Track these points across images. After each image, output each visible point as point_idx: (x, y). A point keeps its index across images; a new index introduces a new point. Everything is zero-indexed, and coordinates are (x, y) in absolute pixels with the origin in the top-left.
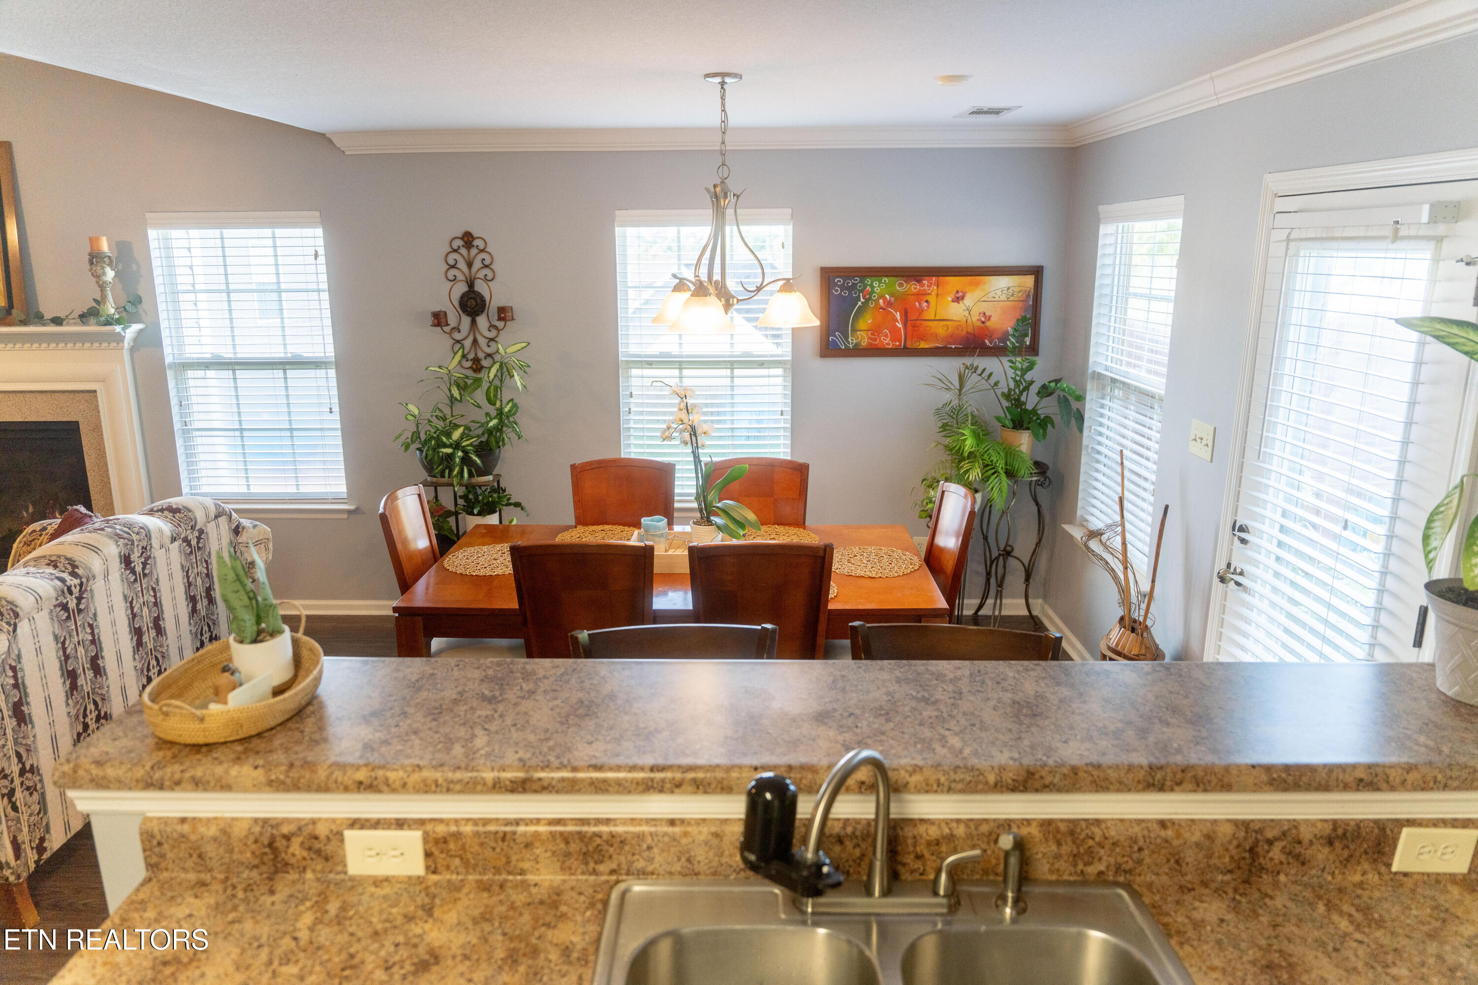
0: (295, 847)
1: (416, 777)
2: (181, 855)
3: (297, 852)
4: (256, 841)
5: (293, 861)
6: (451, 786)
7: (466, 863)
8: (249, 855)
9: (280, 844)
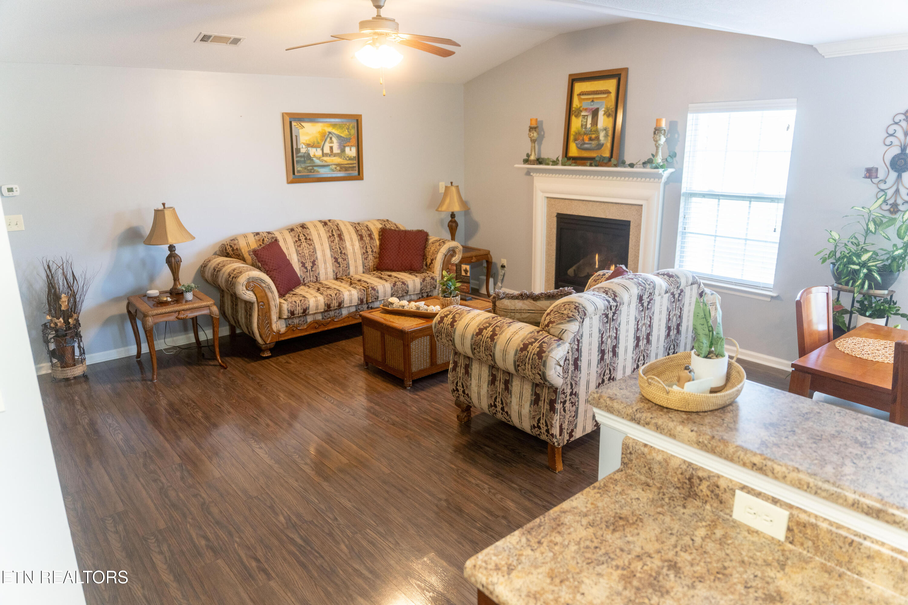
0: (704, 486)
1: (794, 475)
3: (704, 490)
4: (682, 474)
5: (700, 494)
6: (819, 491)
7: (817, 548)
8: (676, 479)
9: (696, 481)
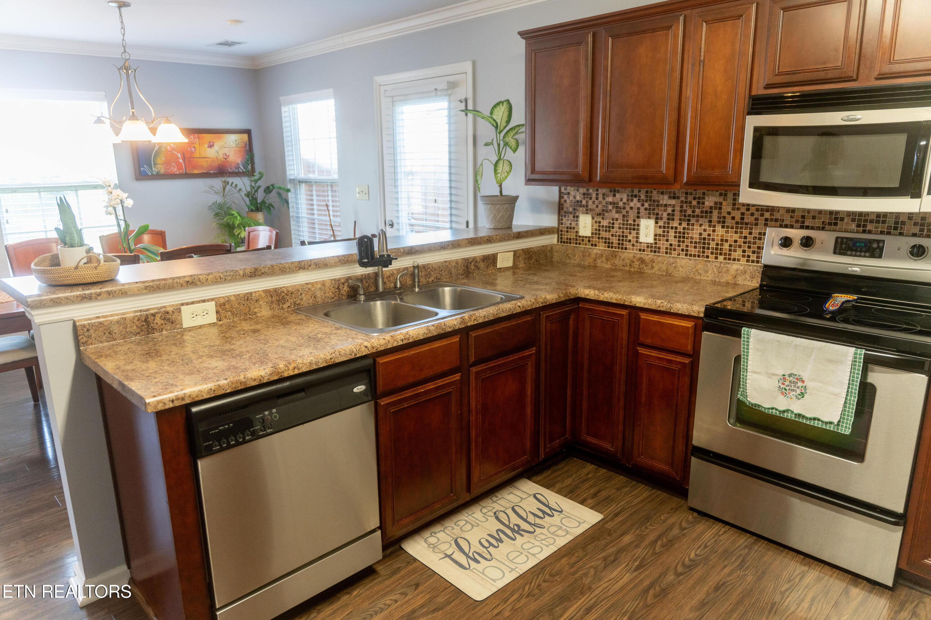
0: (158, 320)
2: (100, 334)
3: (159, 322)
4: (138, 320)
5: (156, 327)
6: (226, 278)
7: (233, 313)
8: (135, 327)
9: (150, 319)
